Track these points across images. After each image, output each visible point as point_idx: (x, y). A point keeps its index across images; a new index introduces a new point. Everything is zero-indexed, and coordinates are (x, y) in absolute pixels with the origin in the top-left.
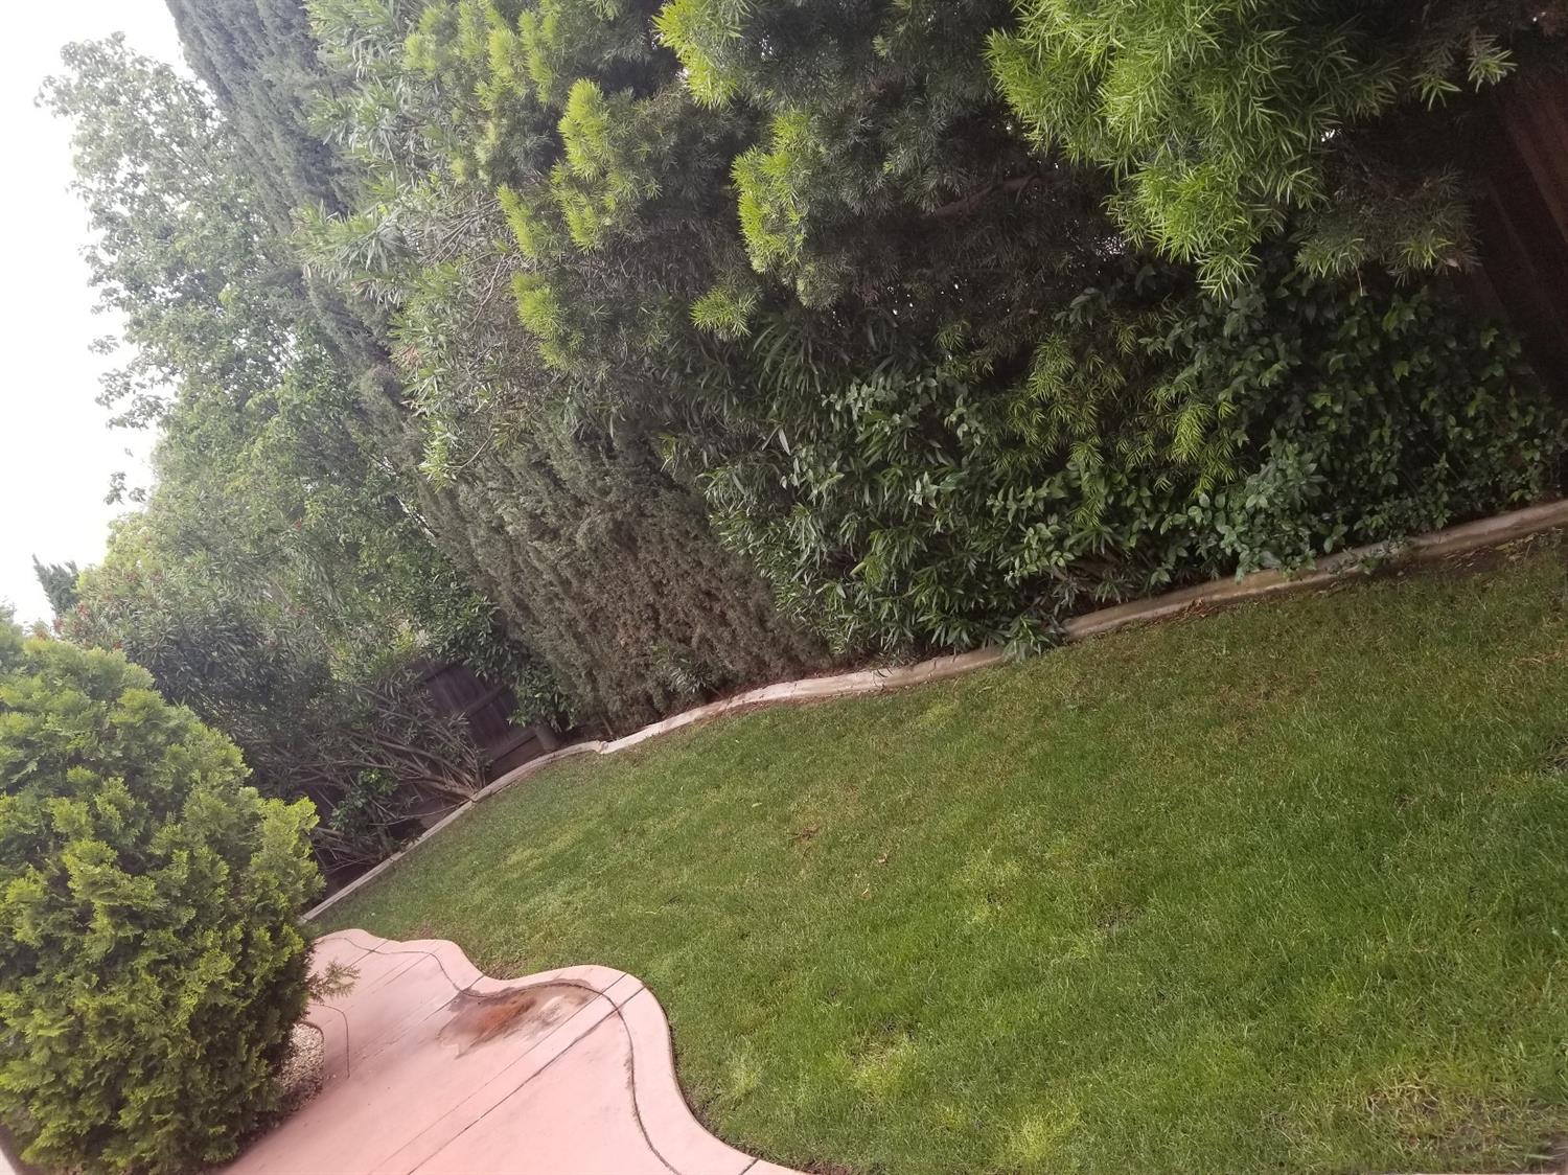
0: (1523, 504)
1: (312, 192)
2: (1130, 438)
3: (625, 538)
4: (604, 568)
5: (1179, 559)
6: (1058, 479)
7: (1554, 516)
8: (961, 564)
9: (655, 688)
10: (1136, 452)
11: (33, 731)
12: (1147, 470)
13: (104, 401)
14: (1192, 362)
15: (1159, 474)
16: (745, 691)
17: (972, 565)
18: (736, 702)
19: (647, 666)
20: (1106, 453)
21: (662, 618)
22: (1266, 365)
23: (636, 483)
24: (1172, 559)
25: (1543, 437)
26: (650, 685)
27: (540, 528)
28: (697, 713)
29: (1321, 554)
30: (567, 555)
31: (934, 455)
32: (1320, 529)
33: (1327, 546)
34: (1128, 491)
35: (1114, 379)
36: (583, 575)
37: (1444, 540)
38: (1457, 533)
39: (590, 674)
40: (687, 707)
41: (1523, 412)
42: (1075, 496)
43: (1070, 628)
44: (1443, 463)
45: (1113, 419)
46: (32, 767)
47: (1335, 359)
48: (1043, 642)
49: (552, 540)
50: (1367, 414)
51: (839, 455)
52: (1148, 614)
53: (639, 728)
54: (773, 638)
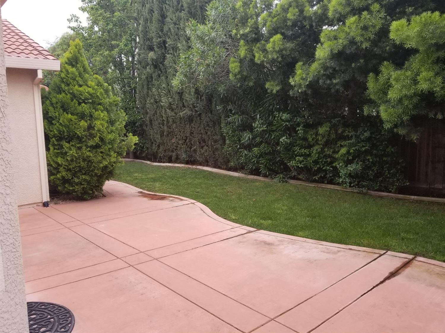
0: (390, 192)
1: (158, 5)
2: (328, 148)
3: (190, 119)
4: (181, 123)
5: (321, 176)
6: (309, 150)
7: (394, 196)
8: (276, 158)
9: (175, 155)
10: (328, 152)
11: (93, 94)
12: (327, 156)
13: (69, 21)
14: (352, 140)
15: (328, 158)
16: (198, 165)
17: (278, 159)
18: (194, 167)
19: (176, 150)
20: (322, 149)
21: (187, 141)
22: (363, 146)
23: (204, 109)
24: (320, 176)
25: (400, 182)
26: (174, 154)
27: (170, 107)
28: (183, 165)
29: (350, 186)
30: (173, 116)
31: (286, 134)
32: (352, 181)
33: (352, 185)
34: (321, 158)
35: (333, 136)
36: (174, 122)
37: (373, 193)
38: (376, 192)
39: (159, 145)
40: (181, 163)
41: (399, 176)
42: (309, 155)
43: (289, 181)
44: (381, 179)
45: (327, 144)
46: (90, 101)
47: (375, 152)
48: (283, 181)
49: (171, 111)
50: (374, 163)
51: (267, 125)
52: (307, 185)
53: (164, 162)
54: (214, 157)
